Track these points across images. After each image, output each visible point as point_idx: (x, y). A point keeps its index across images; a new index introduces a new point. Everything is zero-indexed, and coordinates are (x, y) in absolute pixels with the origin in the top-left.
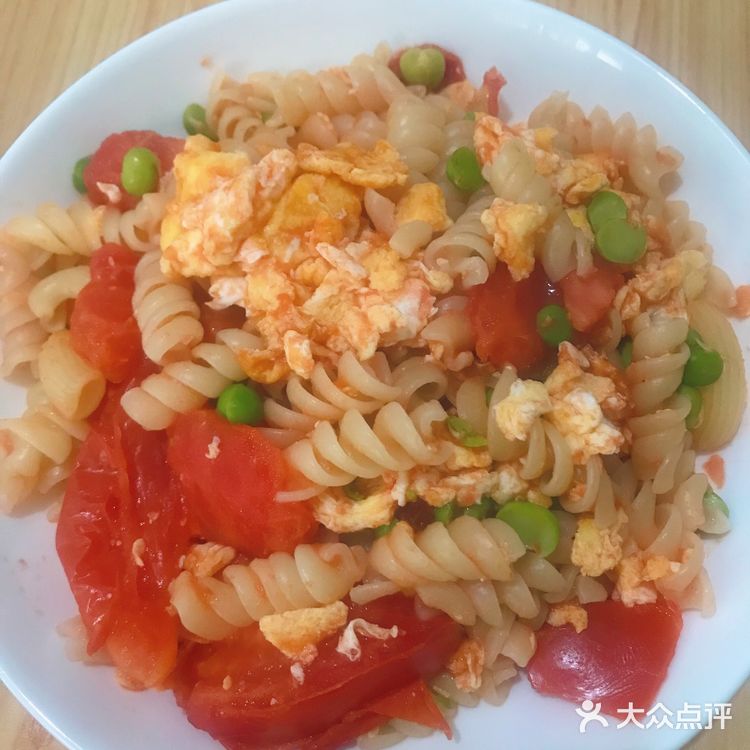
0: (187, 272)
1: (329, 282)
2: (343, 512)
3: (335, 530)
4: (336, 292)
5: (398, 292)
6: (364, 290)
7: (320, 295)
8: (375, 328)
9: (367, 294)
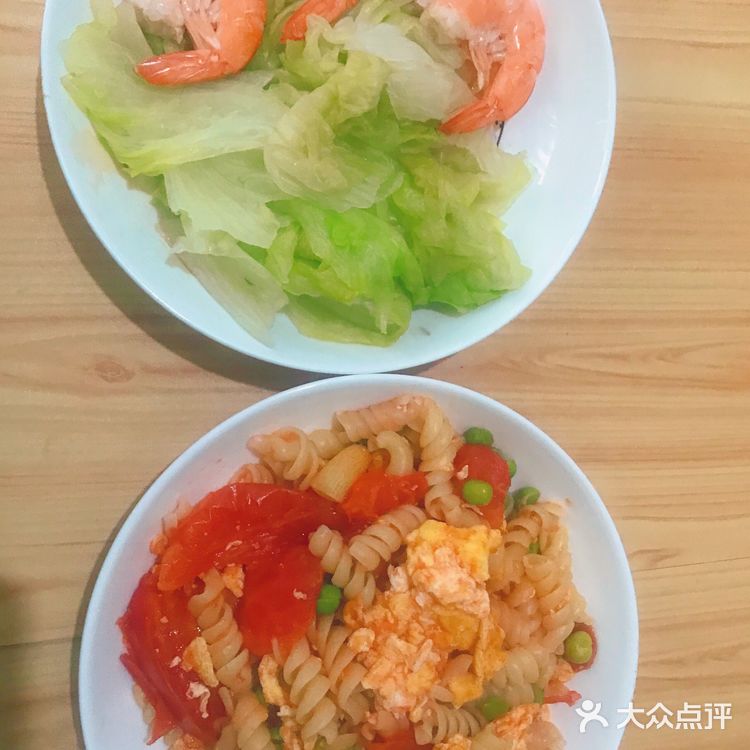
0: (409, 551)
1: (409, 647)
2: (270, 673)
3: (259, 669)
4: (404, 653)
5: (406, 692)
6: (406, 671)
7: (400, 644)
8: (382, 685)
9: (403, 672)
